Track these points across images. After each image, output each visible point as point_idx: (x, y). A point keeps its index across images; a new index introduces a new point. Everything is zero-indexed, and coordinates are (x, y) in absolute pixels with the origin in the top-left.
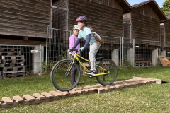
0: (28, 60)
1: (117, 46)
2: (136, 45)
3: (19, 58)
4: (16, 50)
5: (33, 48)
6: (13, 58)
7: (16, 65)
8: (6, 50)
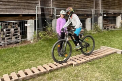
0: (23, 32)
1: (90, 16)
2: (104, 14)
3: (16, 29)
4: (13, 24)
5: (26, 23)
6: (12, 30)
7: (14, 35)
8: (6, 25)
